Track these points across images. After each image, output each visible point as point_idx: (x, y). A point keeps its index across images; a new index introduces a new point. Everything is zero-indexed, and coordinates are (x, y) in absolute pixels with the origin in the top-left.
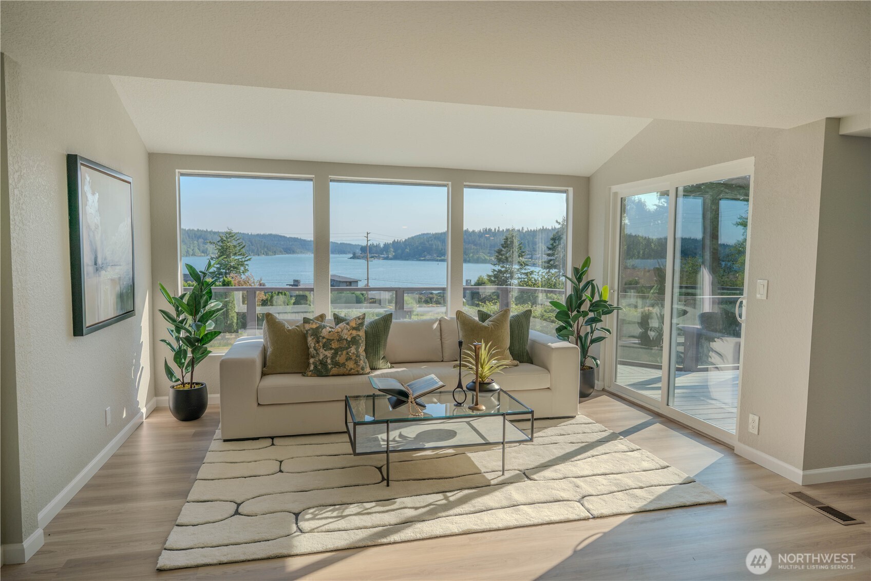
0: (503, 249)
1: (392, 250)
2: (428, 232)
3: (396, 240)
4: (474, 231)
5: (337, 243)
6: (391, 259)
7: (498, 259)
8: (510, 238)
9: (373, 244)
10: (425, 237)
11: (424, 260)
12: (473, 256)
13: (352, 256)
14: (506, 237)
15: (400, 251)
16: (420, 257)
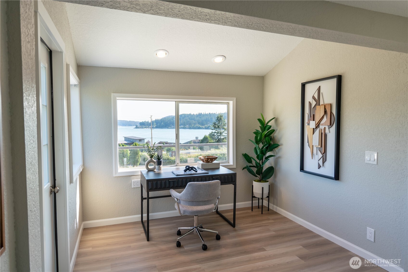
0: (216, 122)
1: (155, 123)
2: (172, 115)
3: (157, 119)
4: (194, 114)
5: (128, 121)
6: (155, 128)
7: (214, 127)
8: (220, 117)
9: (146, 121)
10: (171, 118)
11: (171, 128)
12: (194, 126)
13: (135, 127)
14: (218, 116)
15: (159, 124)
16: (169, 127)
